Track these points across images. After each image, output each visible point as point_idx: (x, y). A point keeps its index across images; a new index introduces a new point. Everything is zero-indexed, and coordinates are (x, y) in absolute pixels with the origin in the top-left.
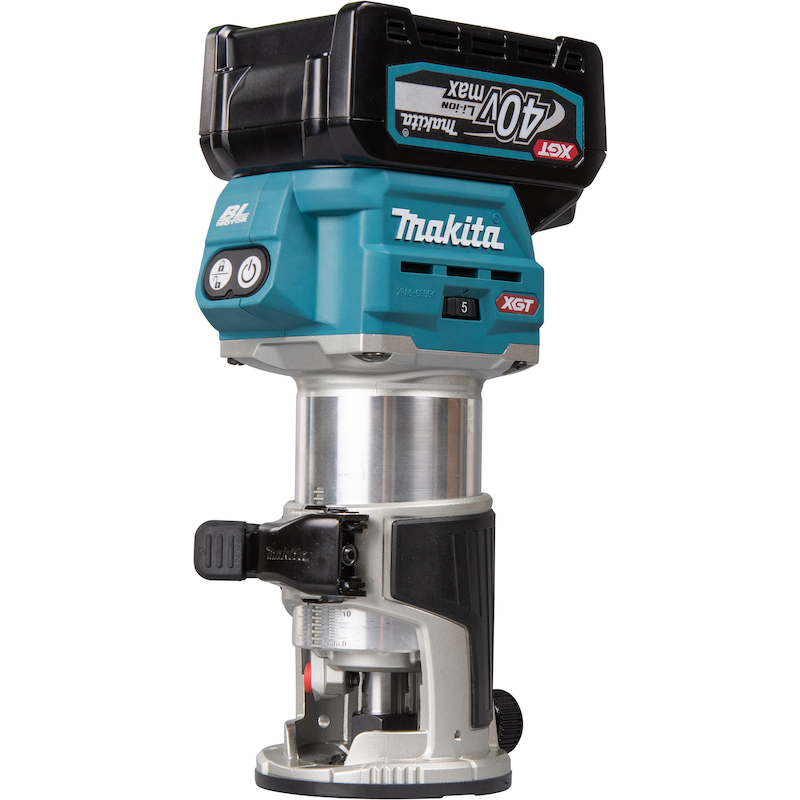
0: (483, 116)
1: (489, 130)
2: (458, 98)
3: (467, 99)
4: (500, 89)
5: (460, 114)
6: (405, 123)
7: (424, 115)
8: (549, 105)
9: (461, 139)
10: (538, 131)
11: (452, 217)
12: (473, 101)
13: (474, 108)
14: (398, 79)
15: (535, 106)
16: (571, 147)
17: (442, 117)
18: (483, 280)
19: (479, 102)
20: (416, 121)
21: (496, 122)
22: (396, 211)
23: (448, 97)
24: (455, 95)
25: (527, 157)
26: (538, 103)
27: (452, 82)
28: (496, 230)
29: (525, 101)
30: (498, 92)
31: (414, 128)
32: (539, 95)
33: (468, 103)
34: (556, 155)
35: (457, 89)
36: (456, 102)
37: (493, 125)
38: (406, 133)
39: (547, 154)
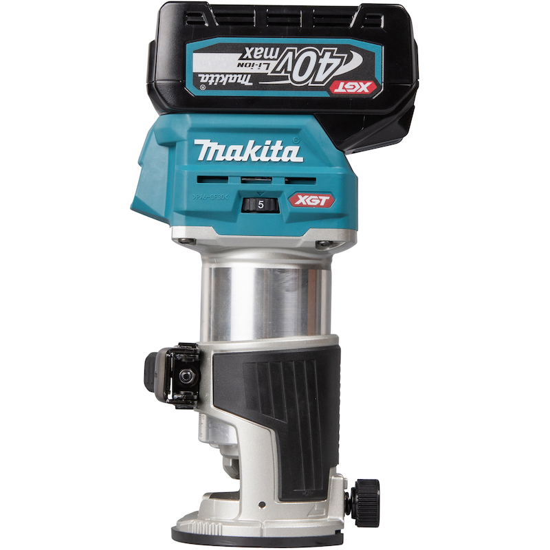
0: (279, 69)
1: (285, 78)
2: (253, 59)
3: (262, 59)
4: (296, 49)
5: (255, 70)
6: (202, 81)
7: (220, 74)
8: (346, 55)
9: (256, 87)
10: (335, 74)
11: (251, 142)
12: (269, 59)
13: (269, 64)
14: (195, 52)
15: (332, 57)
16: (369, 84)
17: (237, 74)
18: (278, 185)
19: (274, 59)
20: (212, 78)
21: (291, 73)
22: (197, 142)
23: (245, 59)
24: (250, 57)
25: (325, 94)
26: (334, 55)
27: (247, 49)
28: (295, 149)
29: (320, 54)
30: (293, 51)
31: (210, 84)
32: (336, 49)
33: (263, 62)
34: (354, 91)
35: (252, 53)
36: (252, 62)
37: (289, 75)
38: (203, 87)
39: (344, 91)
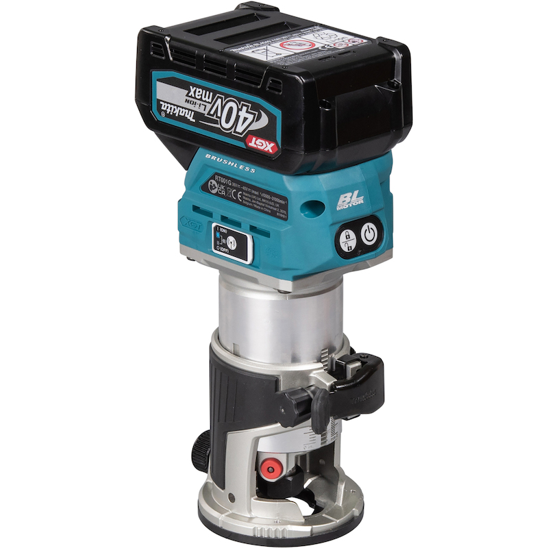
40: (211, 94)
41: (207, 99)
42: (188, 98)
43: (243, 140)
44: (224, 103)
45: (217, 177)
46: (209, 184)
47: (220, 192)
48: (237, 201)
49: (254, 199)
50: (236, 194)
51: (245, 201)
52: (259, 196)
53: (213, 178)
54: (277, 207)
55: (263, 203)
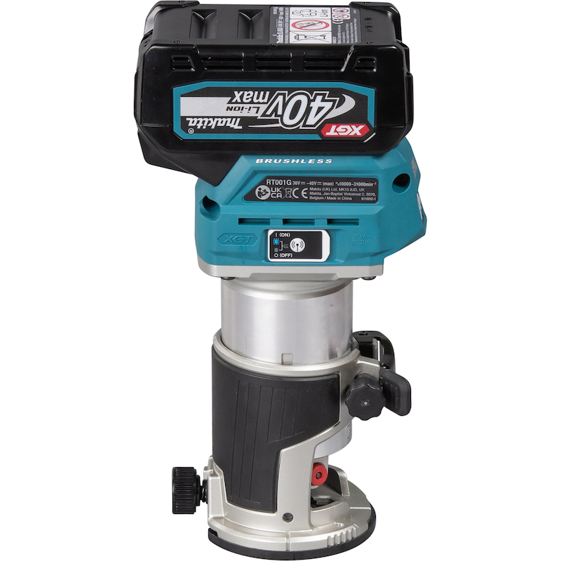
40: (268, 93)
41: (261, 100)
42: (230, 106)
43: (318, 131)
44: (287, 99)
45: (268, 182)
46: (257, 190)
47: (274, 195)
48: (301, 200)
49: (327, 192)
50: (298, 193)
51: (313, 196)
52: (335, 186)
53: (264, 183)
54: (361, 192)
55: (341, 192)
